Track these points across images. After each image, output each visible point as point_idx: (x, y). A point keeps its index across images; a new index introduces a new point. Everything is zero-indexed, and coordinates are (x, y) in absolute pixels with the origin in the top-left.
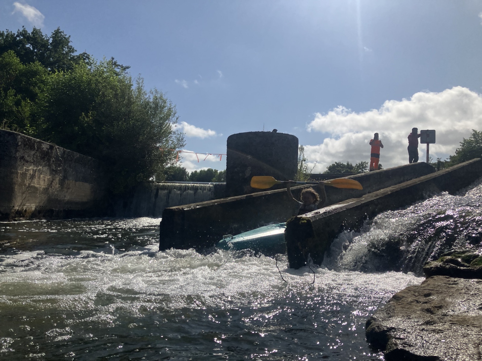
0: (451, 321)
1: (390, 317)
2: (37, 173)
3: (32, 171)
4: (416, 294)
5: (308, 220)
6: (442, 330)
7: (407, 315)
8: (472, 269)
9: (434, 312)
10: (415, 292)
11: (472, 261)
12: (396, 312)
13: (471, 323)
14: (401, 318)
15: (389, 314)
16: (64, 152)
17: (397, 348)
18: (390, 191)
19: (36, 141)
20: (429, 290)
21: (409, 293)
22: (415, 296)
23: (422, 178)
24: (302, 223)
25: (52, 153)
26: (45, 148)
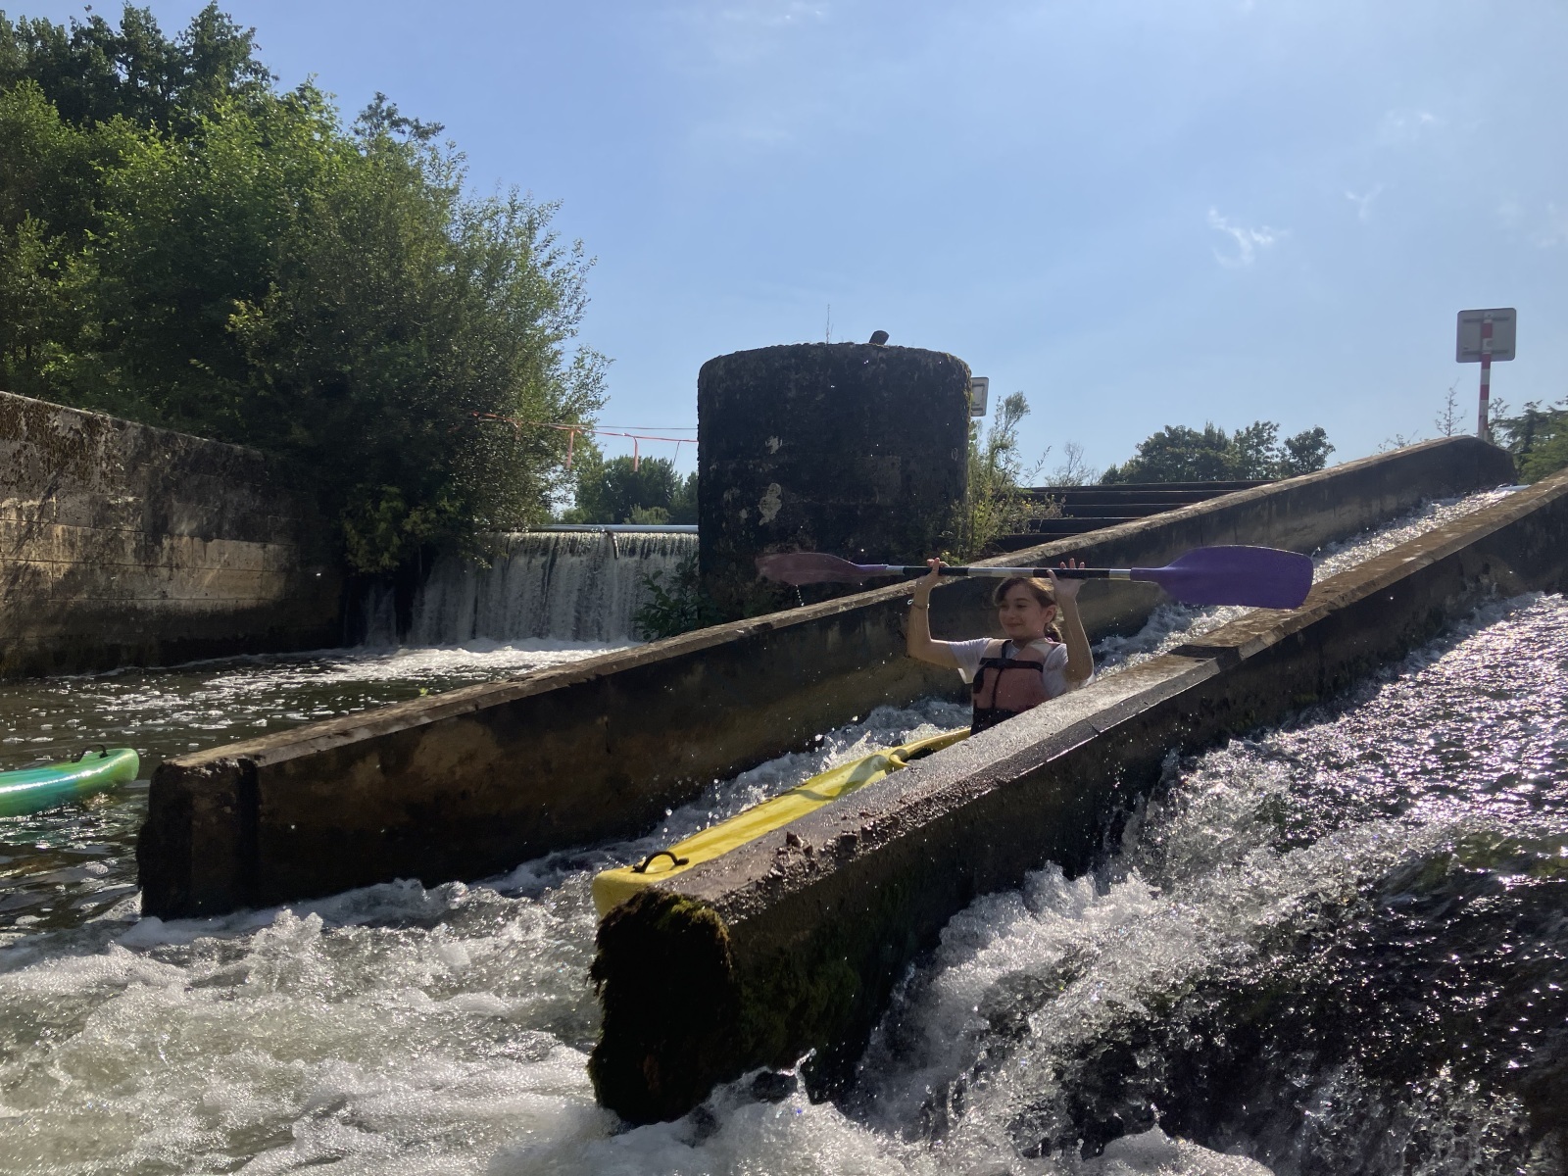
2: (36, 520)
16: (150, 437)
19: (23, 405)
25: (94, 443)
26: (64, 428)
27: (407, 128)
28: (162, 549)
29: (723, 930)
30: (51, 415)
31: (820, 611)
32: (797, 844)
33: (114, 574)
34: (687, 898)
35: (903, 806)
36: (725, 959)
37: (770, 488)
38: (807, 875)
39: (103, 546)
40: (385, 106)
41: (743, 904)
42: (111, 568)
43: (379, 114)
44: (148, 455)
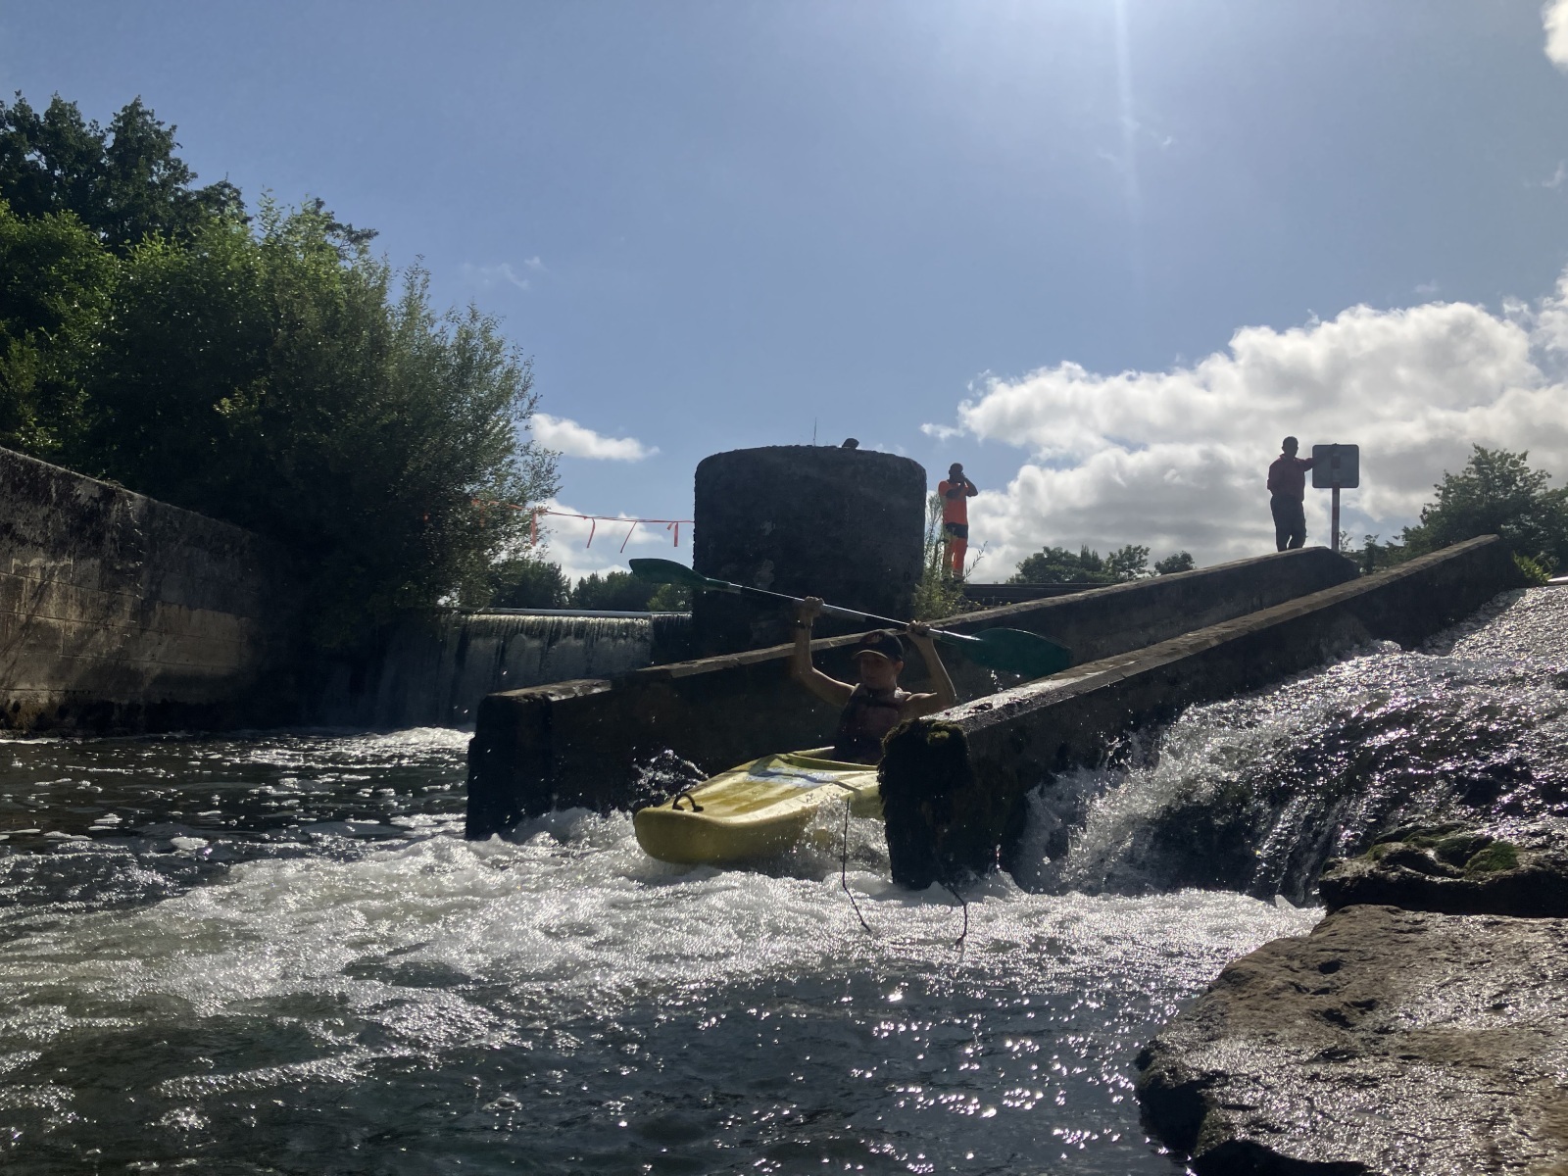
0: (1403, 1048)
1: (1211, 1039)
2: (56, 580)
3: (38, 575)
4: (1296, 964)
5: (954, 731)
6: (1376, 1079)
7: (1264, 1031)
8: (1469, 884)
9: (1351, 1022)
10: (1291, 958)
11: (1469, 856)
12: (1229, 1021)
13: (1466, 1055)
14: (1245, 1041)
15: (1208, 1028)
16: (151, 509)
17: (1232, 1139)
18: (1218, 637)
19: (55, 474)
20: (1334, 950)
21: (1272, 961)
22: (1292, 970)
23: (1318, 597)
24: (934, 739)
25: (107, 512)
26: (85, 496)
27: (340, 232)
28: (155, 614)
30: (76, 484)
36: (966, 742)
37: (764, 564)
39: (107, 607)
43: (318, 219)
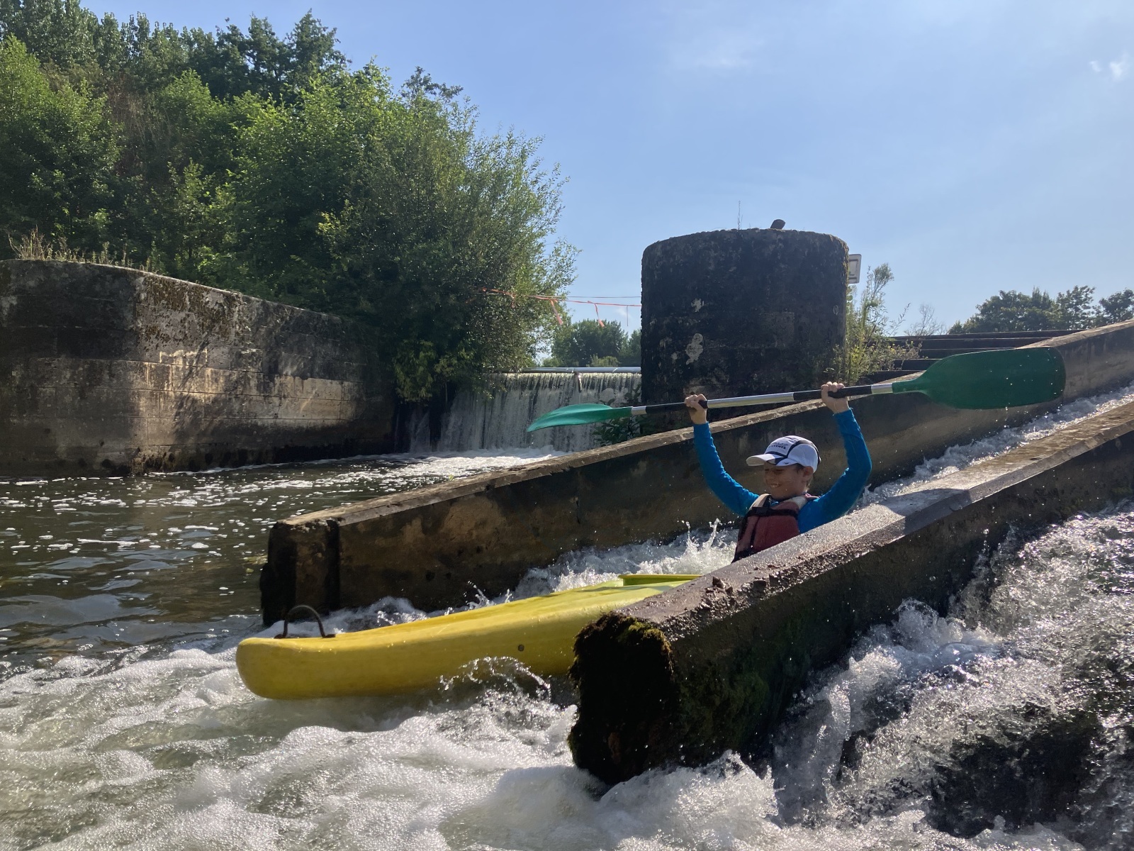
3: (181, 362)
16: (267, 308)
19: (188, 288)
25: (231, 312)
26: (212, 303)
27: (437, 91)
28: (275, 385)
29: (667, 644)
30: (204, 294)
31: (733, 424)
32: (720, 586)
33: (243, 401)
34: (640, 621)
35: (801, 561)
36: (668, 666)
37: (695, 337)
38: (728, 608)
39: (236, 382)
40: (422, 76)
41: (681, 627)
42: (242, 397)
43: (419, 82)
44: (266, 320)
